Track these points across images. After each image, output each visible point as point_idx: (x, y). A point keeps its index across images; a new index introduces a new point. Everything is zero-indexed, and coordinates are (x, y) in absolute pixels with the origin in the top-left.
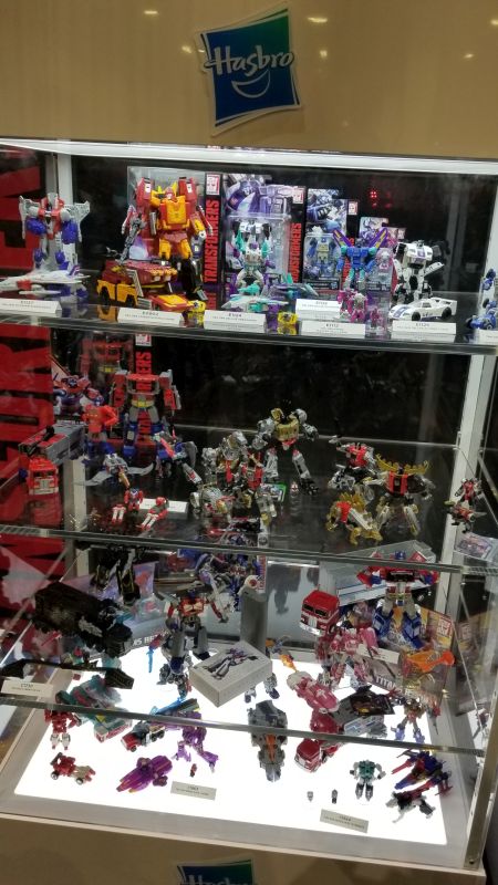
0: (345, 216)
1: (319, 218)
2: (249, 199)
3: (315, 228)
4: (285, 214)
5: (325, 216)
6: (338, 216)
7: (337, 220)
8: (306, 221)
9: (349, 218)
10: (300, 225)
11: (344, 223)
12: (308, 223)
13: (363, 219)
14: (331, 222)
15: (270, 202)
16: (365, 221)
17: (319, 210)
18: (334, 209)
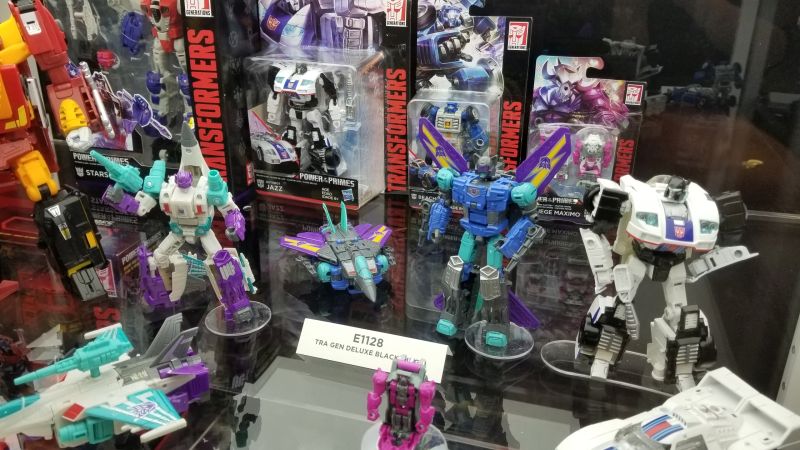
0: (500, 53)
1: (443, 58)
2: (299, 19)
3: (435, 79)
4: (371, 51)
5: (455, 54)
6: (485, 54)
7: (482, 62)
8: (414, 66)
9: (510, 57)
10: (403, 73)
11: (498, 69)
12: (421, 69)
13: (541, 61)
14: (470, 68)
15: (339, 25)
16: (546, 64)
17: (442, 40)
18: (475, 39)
